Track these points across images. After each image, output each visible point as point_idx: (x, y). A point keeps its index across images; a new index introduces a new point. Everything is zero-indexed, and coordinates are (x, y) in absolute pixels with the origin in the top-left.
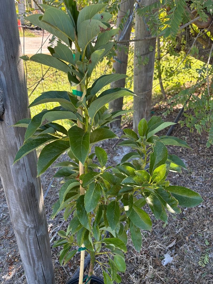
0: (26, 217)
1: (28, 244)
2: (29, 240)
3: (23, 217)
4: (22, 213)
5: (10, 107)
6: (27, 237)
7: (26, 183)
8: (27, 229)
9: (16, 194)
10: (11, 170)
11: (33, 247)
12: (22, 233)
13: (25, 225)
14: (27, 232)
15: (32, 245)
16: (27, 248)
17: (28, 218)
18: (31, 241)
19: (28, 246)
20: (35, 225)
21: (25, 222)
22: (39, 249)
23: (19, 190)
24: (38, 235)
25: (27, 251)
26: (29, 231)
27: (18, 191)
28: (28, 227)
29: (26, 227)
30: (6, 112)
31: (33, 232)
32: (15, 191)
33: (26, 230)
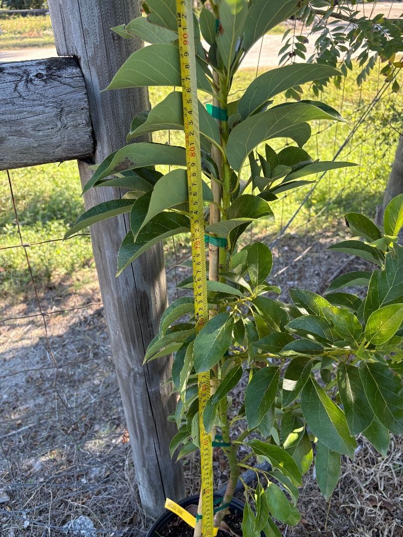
0: (129, 351)
1: (133, 400)
2: (135, 394)
3: (126, 350)
4: (123, 342)
5: (105, 139)
6: (131, 387)
7: (131, 289)
8: (132, 374)
9: (114, 305)
10: (108, 260)
11: (140, 408)
12: (124, 378)
13: (128, 365)
14: (132, 378)
15: (139, 403)
16: (131, 405)
17: (133, 353)
18: (138, 396)
19: (134, 404)
20: (146, 370)
21: (128, 359)
22: (150, 414)
23: (119, 299)
24: (150, 390)
25: (132, 411)
26: (135, 377)
27: (117, 300)
28: (133, 369)
29: (130, 370)
30: (99, 148)
31: (141, 381)
32: (113, 300)
33: (129, 374)
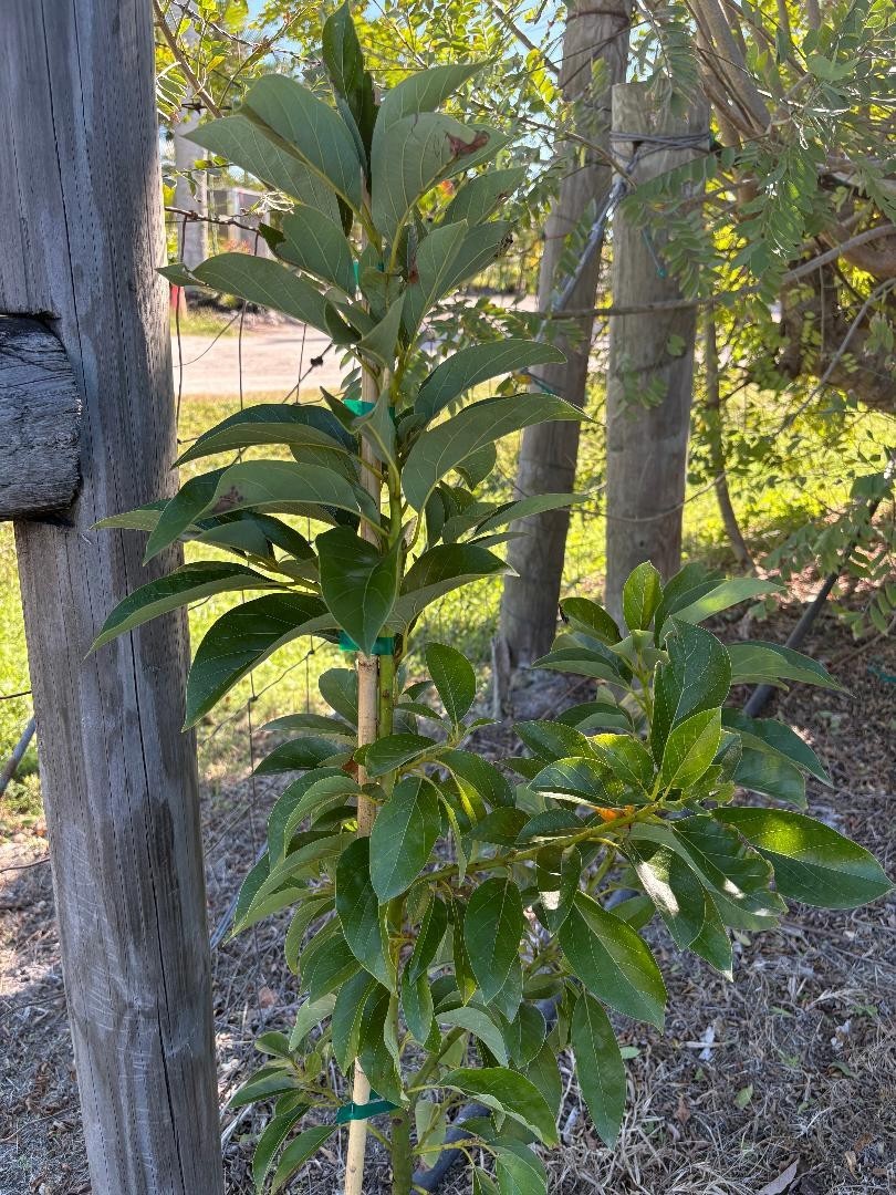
0: (125, 956)
1: (124, 1091)
2: (131, 1072)
3: (114, 957)
4: (109, 940)
5: (102, 473)
6: (121, 1057)
7: (136, 800)
8: (127, 1018)
9: (92, 845)
10: (85, 738)
11: (143, 1110)
12: (102, 1036)
13: (118, 996)
14: (125, 1032)
15: (141, 1096)
16: (118, 1110)
17: (133, 962)
18: (139, 1078)
19: (124, 1101)
20: (162, 1000)
21: (119, 979)
22: (167, 1121)
23: (107, 827)
24: (168, 1054)
25: (119, 1125)
26: (134, 1024)
27: (103, 831)
28: (131, 1005)
29: (122, 1008)
30: (86, 491)
31: (148, 1032)
32: (91, 833)
33: (118, 1023)
